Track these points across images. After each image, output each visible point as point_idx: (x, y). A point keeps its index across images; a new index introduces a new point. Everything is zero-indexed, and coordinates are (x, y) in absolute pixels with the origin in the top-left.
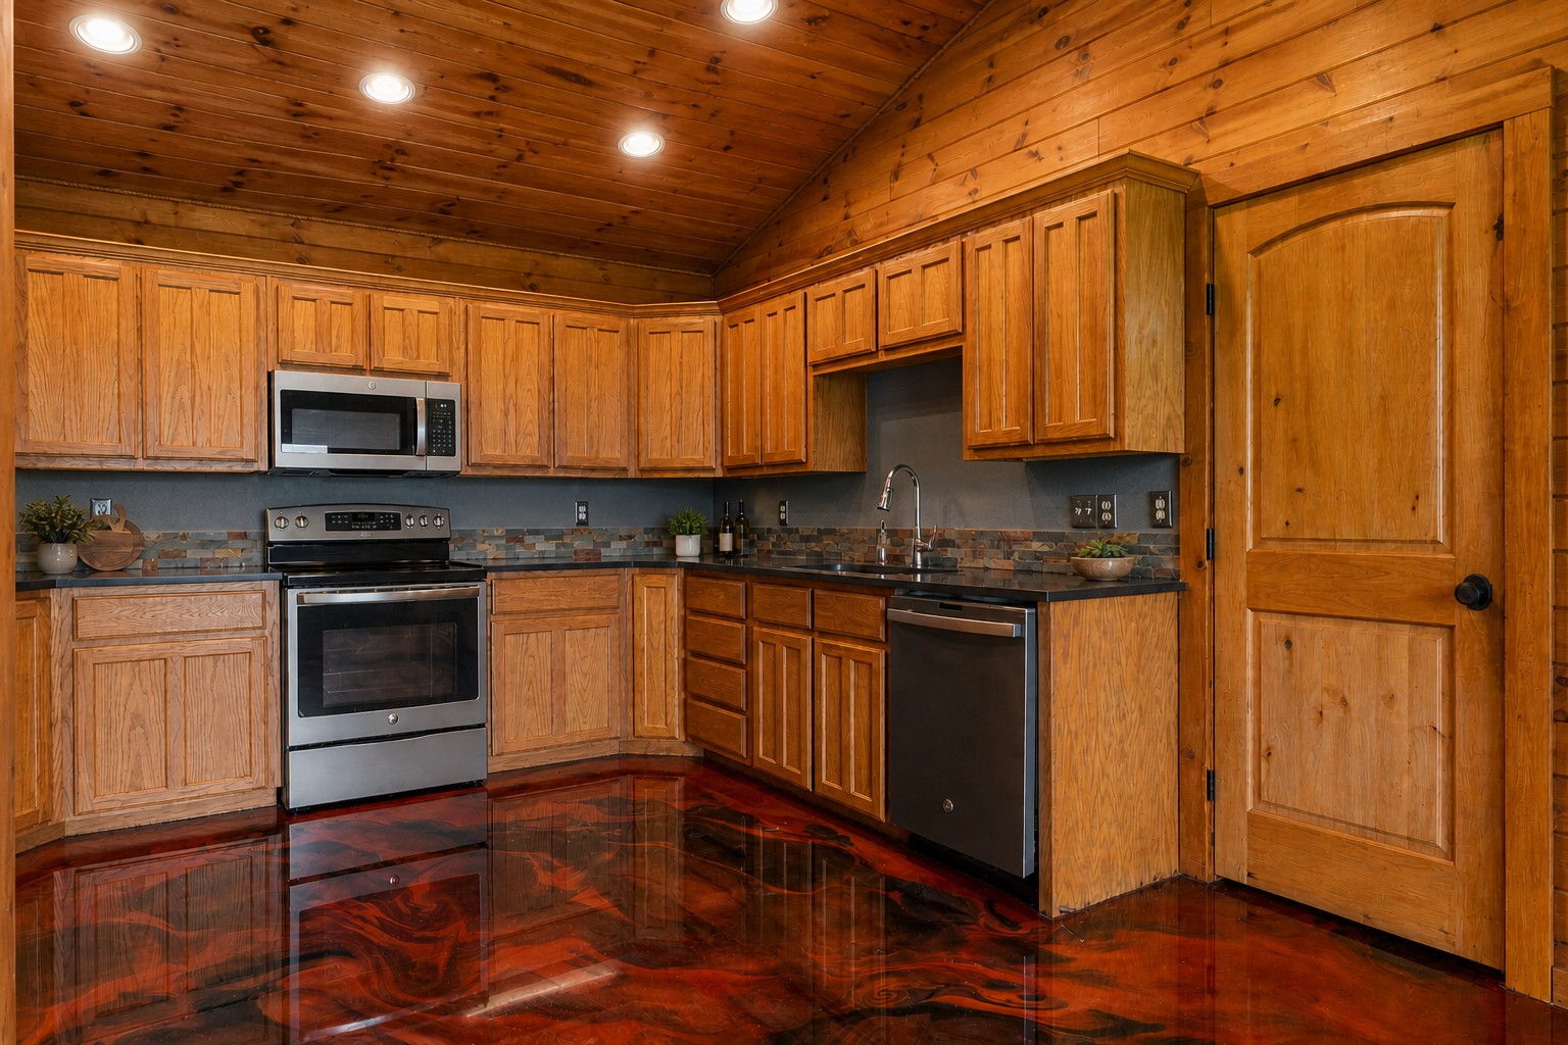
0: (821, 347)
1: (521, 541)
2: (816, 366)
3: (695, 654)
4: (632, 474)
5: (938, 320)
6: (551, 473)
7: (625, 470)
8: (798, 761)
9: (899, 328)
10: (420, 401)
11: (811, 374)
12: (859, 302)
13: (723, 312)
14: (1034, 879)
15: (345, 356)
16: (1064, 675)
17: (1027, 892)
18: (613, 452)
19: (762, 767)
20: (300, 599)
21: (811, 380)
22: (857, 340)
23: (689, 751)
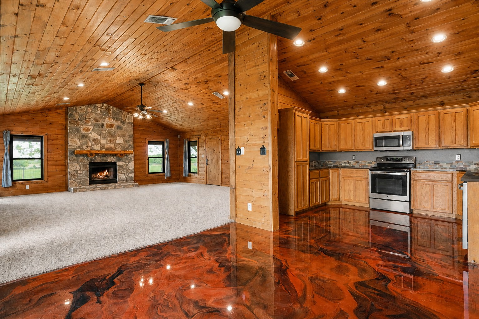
10: (401, 136)
15: (388, 129)
20: (371, 173)
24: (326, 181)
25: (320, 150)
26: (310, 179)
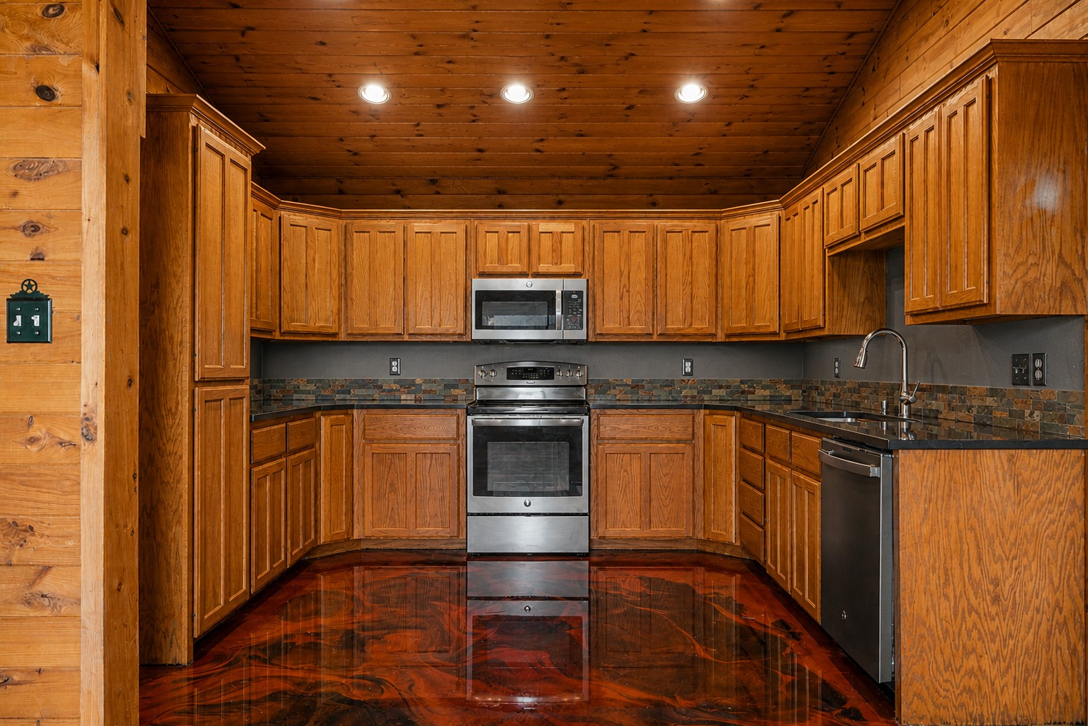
0: (834, 234)
2: (829, 249)
3: (742, 479)
4: (719, 338)
5: (890, 206)
6: (655, 338)
7: (714, 335)
8: (784, 568)
9: (871, 213)
10: (558, 292)
11: (827, 255)
12: (849, 193)
13: (784, 209)
15: (516, 266)
20: (473, 422)
21: (827, 260)
22: (850, 227)
23: (739, 553)
24: (307, 462)
25: (270, 332)
26: (253, 464)
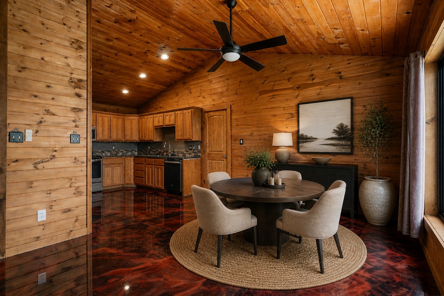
1: (104, 152)
2: (155, 127)
3: (136, 170)
4: (124, 141)
5: (172, 123)
6: (110, 141)
7: (123, 140)
8: (152, 183)
9: (167, 123)
11: (154, 127)
12: (161, 118)
13: (139, 116)
14: (182, 192)
16: (185, 168)
17: (181, 194)
18: (120, 137)
19: (147, 186)
21: (154, 128)
22: (161, 124)
23: (134, 186)
